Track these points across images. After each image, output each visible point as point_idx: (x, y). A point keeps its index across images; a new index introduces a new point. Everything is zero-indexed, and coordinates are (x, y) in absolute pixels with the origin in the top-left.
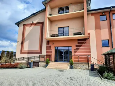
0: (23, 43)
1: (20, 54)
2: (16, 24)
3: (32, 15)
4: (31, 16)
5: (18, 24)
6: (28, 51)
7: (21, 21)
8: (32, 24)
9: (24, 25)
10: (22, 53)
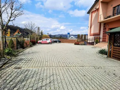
2: (87, 13)
3: (95, 2)
5: (89, 12)
6: (93, 33)
8: (96, 10)
9: (92, 12)
10: (90, 35)
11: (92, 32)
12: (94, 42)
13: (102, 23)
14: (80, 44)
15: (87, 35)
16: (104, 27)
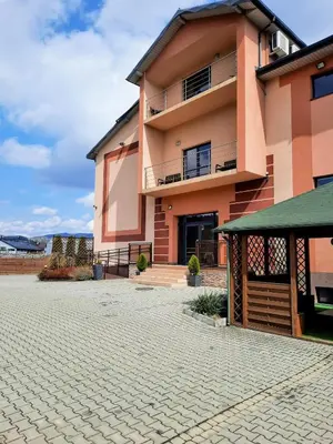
0: (105, 210)
1: (103, 241)
2: (89, 156)
3: (118, 122)
4: (115, 126)
5: (93, 155)
6: (117, 232)
7: (98, 145)
8: (121, 152)
9: (106, 156)
10: (105, 239)
11: (112, 228)
12: (127, 266)
13: (147, 198)
14: (71, 275)
15: (91, 237)
16: (158, 209)
